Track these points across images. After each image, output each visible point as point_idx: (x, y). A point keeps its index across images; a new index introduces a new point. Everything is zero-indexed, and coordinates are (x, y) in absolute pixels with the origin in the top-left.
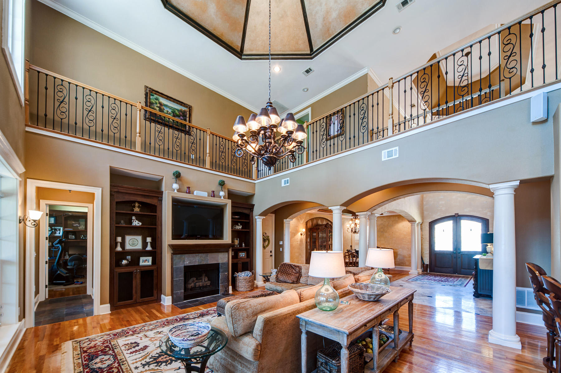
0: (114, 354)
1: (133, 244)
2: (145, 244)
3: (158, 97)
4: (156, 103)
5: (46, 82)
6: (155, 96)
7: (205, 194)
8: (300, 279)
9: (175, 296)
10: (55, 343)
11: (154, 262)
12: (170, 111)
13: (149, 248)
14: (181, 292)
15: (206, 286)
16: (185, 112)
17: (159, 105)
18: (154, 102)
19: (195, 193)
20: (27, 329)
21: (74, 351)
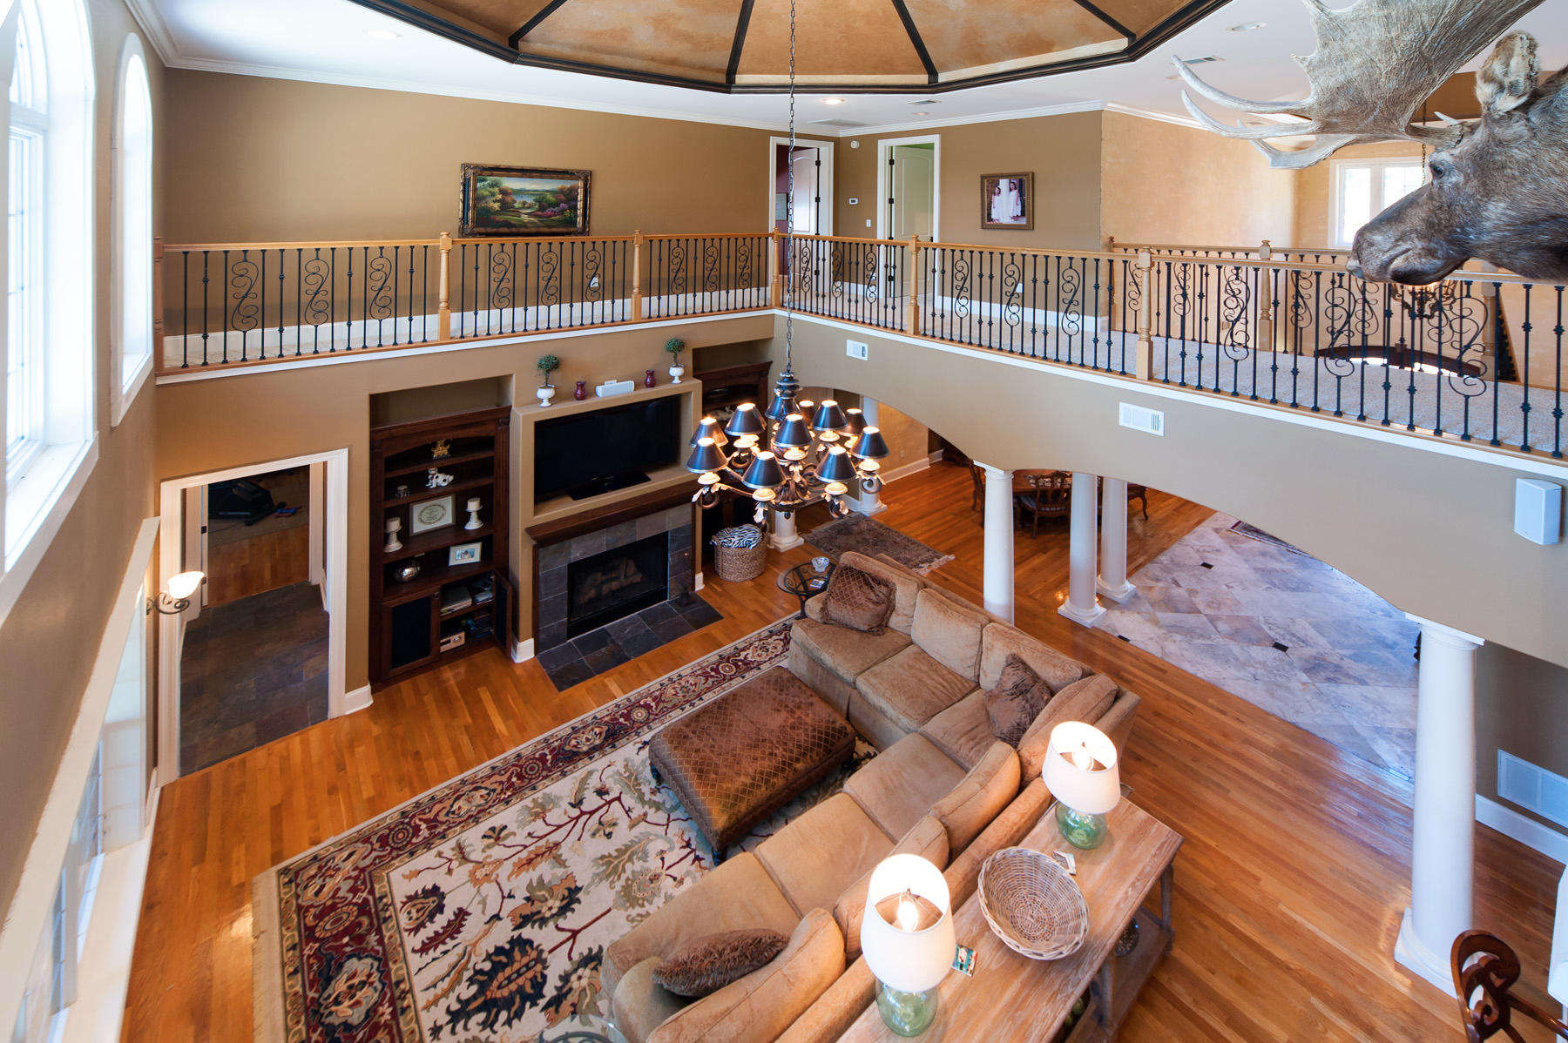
0: (380, 948)
1: (432, 518)
2: (462, 516)
3: (497, 178)
4: (493, 194)
5: (206, 266)
6: (490, 179)
7: (629, 386)
8: (888, 620)
9: (542, 636)
10: (235, 881)
11: (485, 553)
12: (530, 200)
13: (473, 525)
14: (560, 624)
15: (632, 586)
16: (573, 190)
17: (500, 197)
18: (486, 193)
19: (600, 390)
20: (162, 789)
21: (284, 932)
